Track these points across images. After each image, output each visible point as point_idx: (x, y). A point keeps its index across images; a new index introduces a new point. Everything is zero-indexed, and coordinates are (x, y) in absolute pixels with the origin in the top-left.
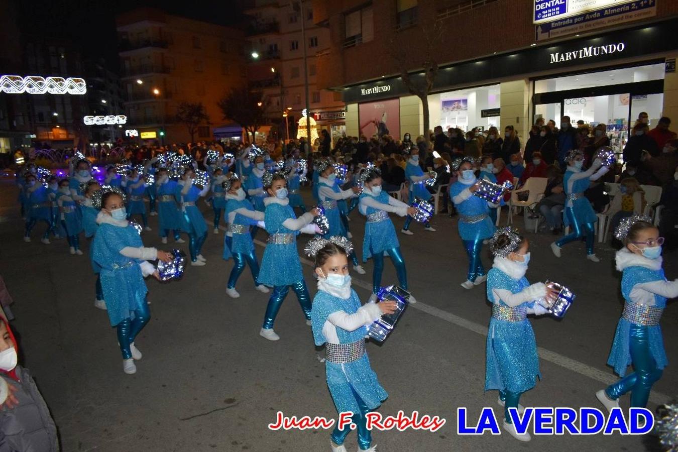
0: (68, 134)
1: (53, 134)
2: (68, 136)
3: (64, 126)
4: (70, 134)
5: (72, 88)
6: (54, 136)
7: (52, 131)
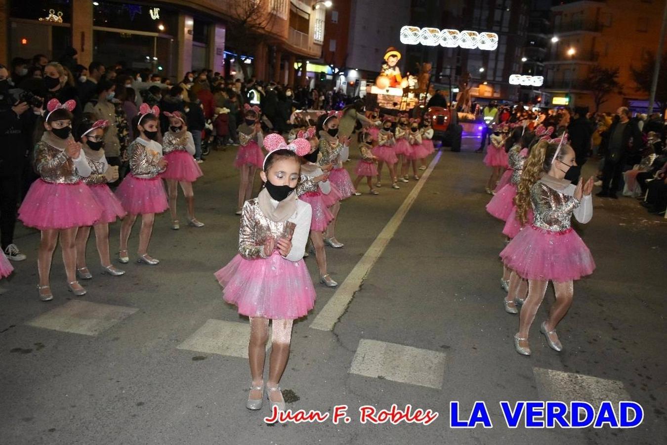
0: (494, 92)
1: (479, 90)
2: (493, 95)
3: (492, 84)
4: (495, 92)
5: (483, 43)
6: (479, 92)
7: (478, 87)
